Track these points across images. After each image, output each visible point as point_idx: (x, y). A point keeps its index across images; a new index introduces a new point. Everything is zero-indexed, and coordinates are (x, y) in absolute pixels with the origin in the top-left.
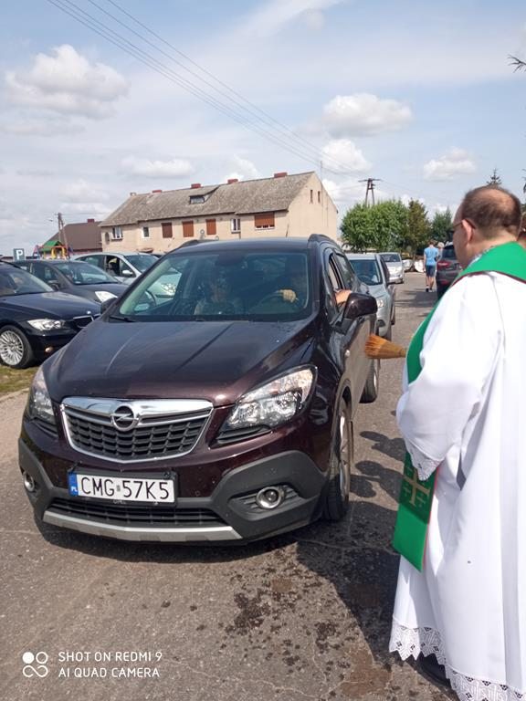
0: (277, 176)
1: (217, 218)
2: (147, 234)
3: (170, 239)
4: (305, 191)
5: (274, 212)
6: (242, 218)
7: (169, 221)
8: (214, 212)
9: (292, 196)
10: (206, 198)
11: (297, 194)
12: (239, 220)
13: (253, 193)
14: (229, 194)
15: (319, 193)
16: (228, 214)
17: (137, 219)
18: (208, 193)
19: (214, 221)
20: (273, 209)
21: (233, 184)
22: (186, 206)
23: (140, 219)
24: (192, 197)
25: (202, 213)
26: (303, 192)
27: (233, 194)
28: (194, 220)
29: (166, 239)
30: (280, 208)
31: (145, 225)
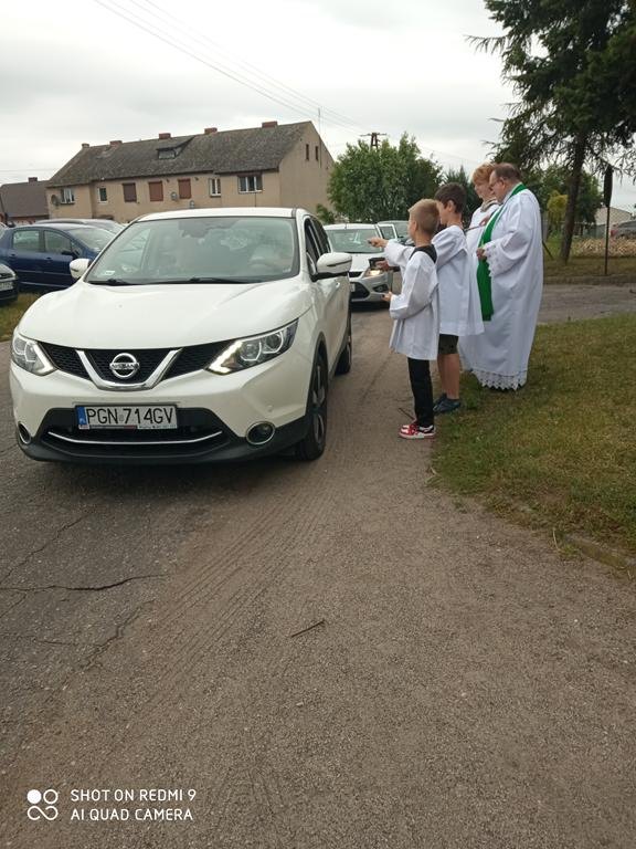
0: (266, 125)
1: (192, 178)
2: (104, 198)
3: (133, 204)
4: (301, 145)
5: (262, 171)
6: (223, 179)
7: (133, 181)
8: (187, 170)
9: (283, 152)
10: (177, 151)
11: (291, 149)
12: (219, 181)
13: (235, 147)
14: (207, 147)
15: (317, 148)
16: (205, 172)
17: (91, 178)
18: (180, 146)
19: (189, 180)
20: (260, 168)
21: (211, 134)
22: (154, 162)
23: (96, 177)
24: (160, 150)
25: (172, 171)
26: (297, 146)
27: (210, 147)
28: (164, 180)
29: (128, 204)
30: (269, 166)
31: (102, 185)
